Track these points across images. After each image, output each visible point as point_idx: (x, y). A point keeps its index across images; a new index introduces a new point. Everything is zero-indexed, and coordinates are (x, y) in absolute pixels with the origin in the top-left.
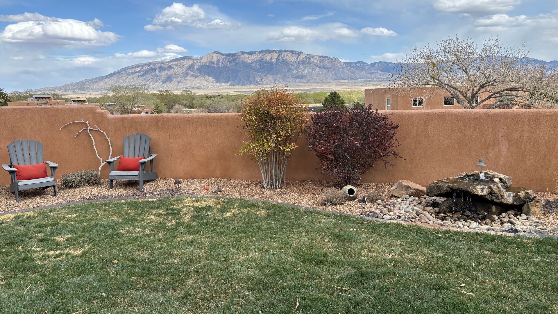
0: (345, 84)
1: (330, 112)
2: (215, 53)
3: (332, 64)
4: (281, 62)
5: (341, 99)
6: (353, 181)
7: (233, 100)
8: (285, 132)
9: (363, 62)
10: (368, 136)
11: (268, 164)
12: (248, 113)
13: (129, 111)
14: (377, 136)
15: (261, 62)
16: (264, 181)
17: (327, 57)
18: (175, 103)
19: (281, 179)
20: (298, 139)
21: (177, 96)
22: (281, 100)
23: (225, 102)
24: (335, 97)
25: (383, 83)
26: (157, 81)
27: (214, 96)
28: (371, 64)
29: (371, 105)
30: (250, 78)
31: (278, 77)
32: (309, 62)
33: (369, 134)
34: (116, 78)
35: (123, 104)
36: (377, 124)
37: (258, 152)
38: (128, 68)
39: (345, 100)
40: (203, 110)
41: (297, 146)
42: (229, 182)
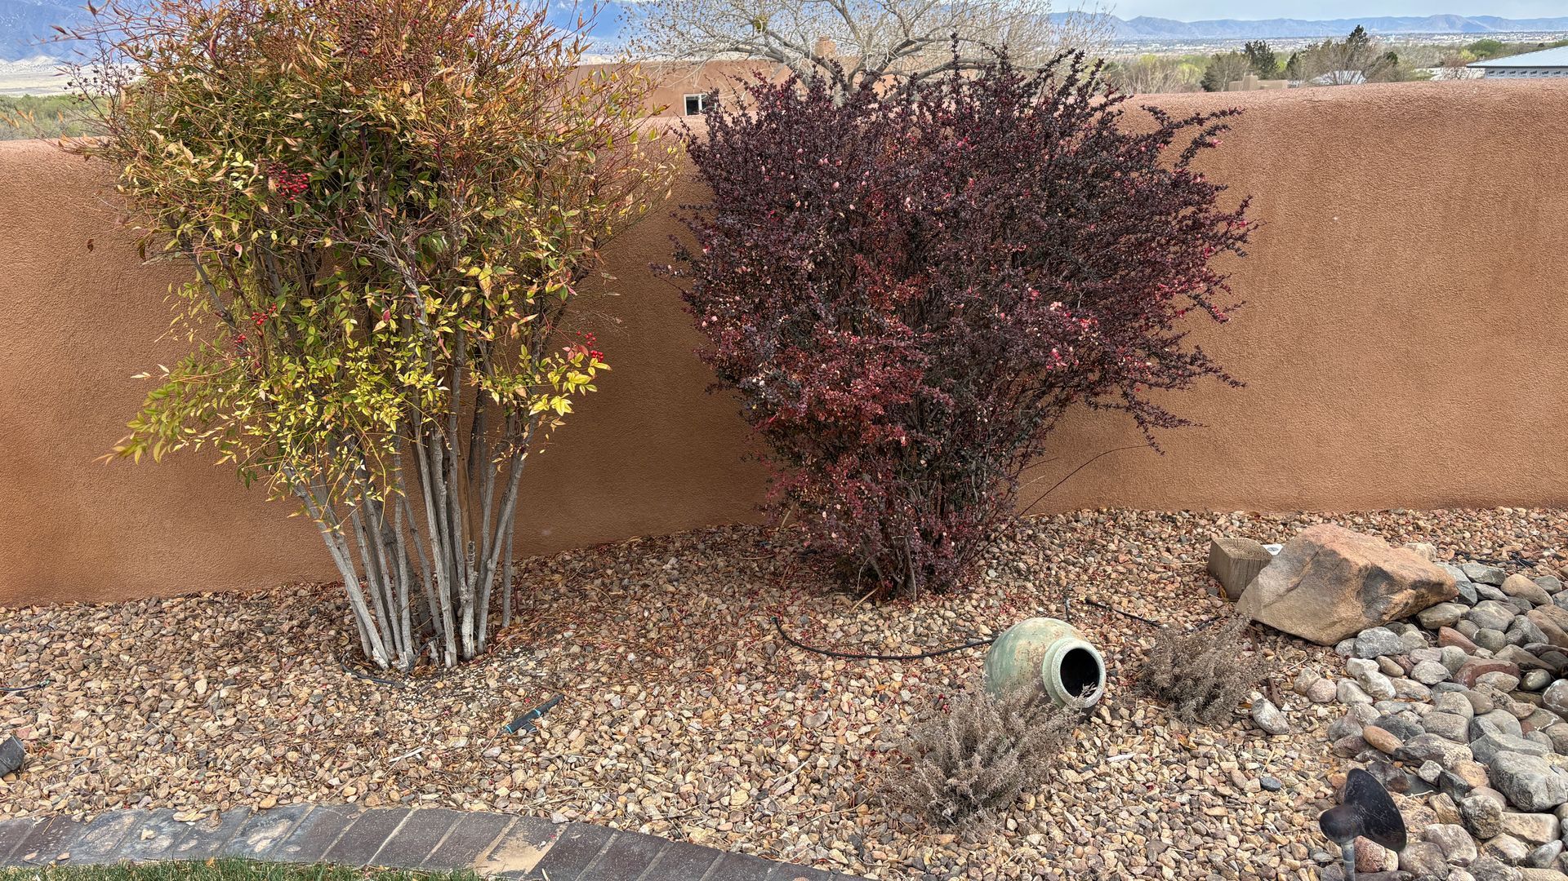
19: (488, 591)
41: (605, 366)
42: (85, 635)
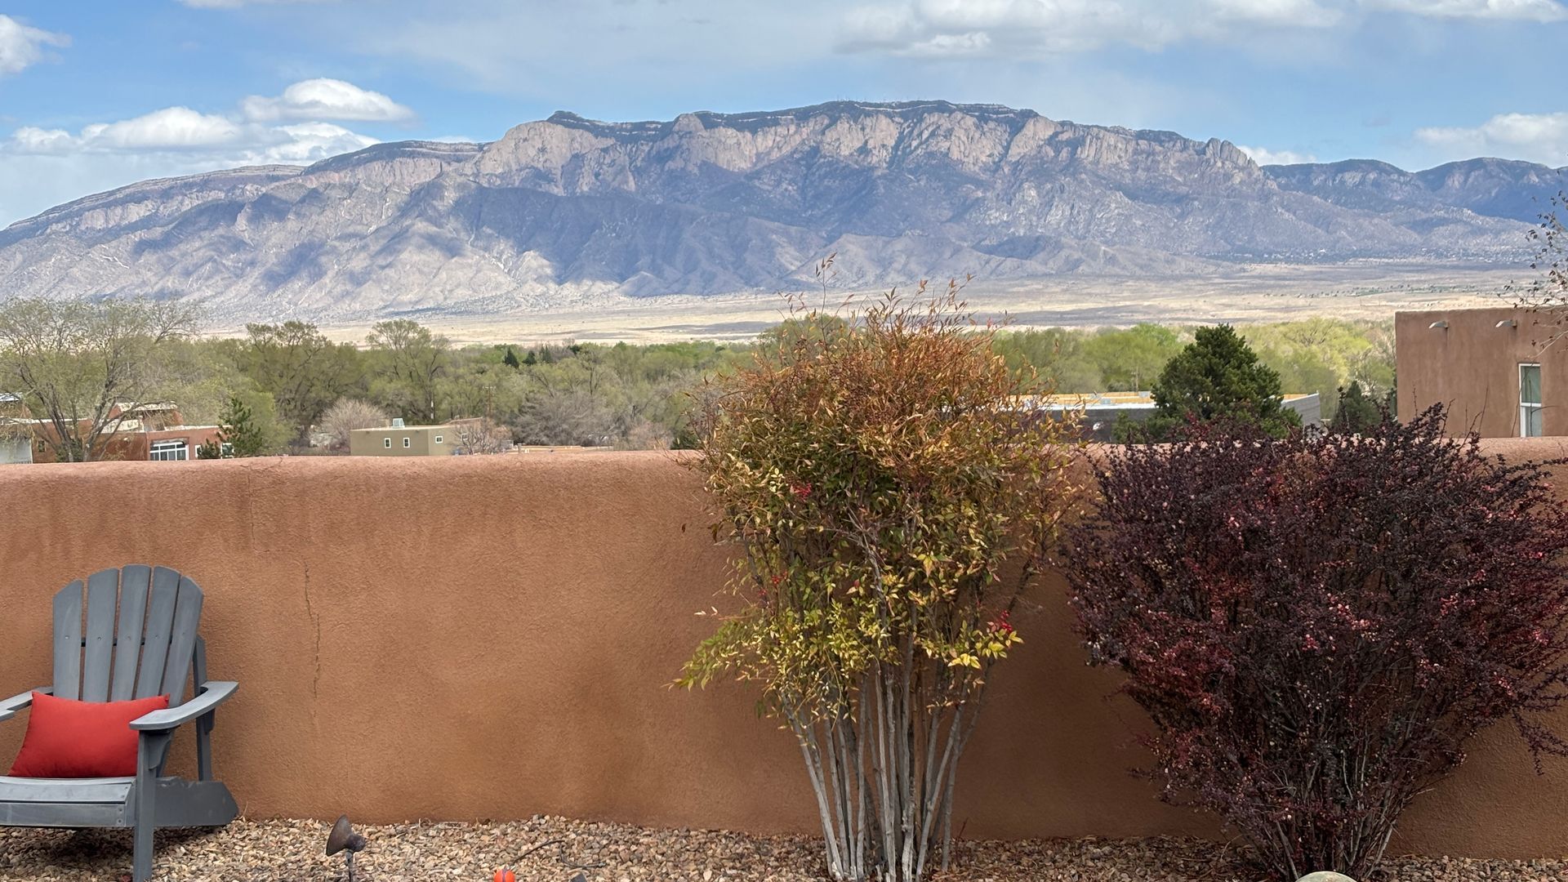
0: (1276, 284)
1: (1204, 445)
2: (558, 123)
3: (1202, 176)
4: (919, 166)
5: (1256, 365)
6: (1347, 848)
7: (652, 376)
8: (949, 559)
9: (1374, 165)
10: (1431, 587)
11: (853, 738)
12: (744, 453)
13: (84, 437)
14: (1479, 588)
15: (809, 167)
16: (831, 835)
17: (1172, 136)
18: (338, 389)
19: (926, 831)
20: (1021, 600)
21: (347, 352)
22: (923, 381)
23: (607, 386)
24: (1221, 356)
25: (1500, 278)
26: (239, 275)
27: (548, 355)
28: (1423, 175)
29: (1437, 408)
30: (747, 255)
31: (899, 245)
32: (1073, 166)
33: (1436, 575)
34: (19, 257)
35: (55, 402)
36: (1477, 518)
37: (795, 671)
38: (87, 204)
39: (1281, 370)
40: (486, 429)
41: (1019, 640)
42: (633, 843)
